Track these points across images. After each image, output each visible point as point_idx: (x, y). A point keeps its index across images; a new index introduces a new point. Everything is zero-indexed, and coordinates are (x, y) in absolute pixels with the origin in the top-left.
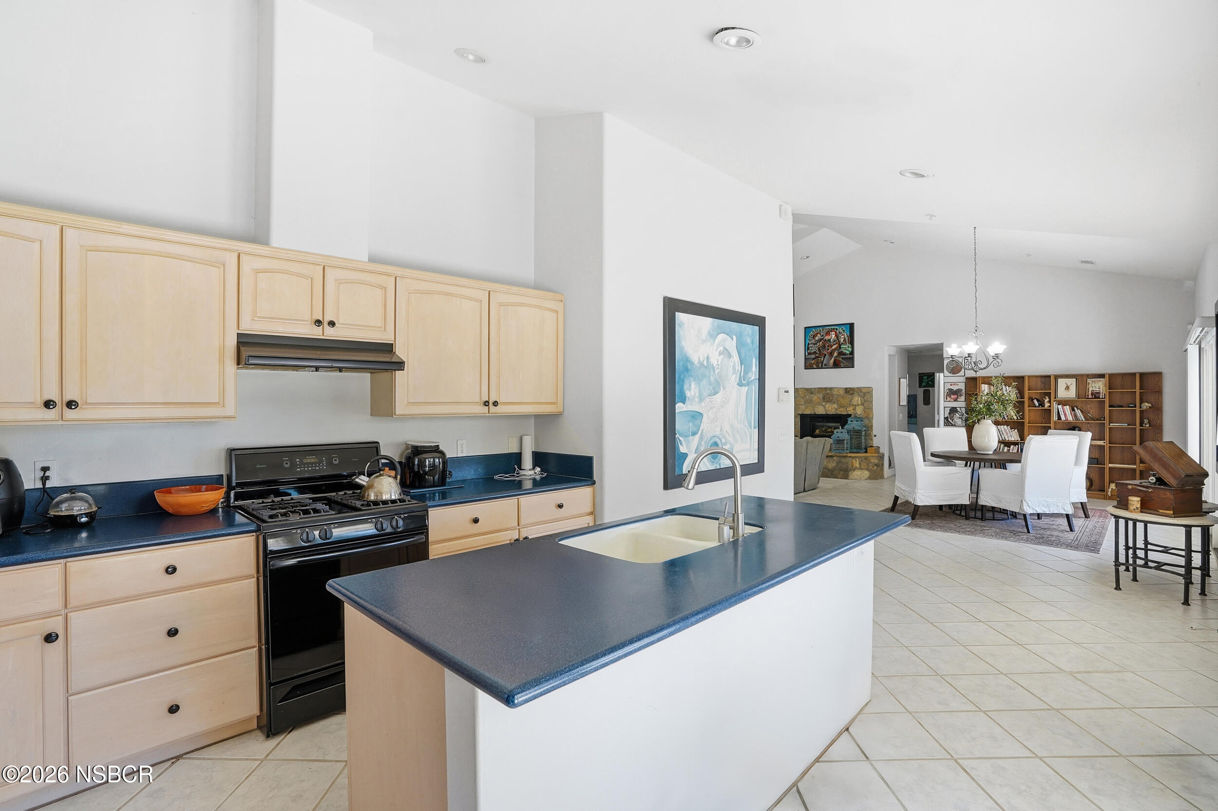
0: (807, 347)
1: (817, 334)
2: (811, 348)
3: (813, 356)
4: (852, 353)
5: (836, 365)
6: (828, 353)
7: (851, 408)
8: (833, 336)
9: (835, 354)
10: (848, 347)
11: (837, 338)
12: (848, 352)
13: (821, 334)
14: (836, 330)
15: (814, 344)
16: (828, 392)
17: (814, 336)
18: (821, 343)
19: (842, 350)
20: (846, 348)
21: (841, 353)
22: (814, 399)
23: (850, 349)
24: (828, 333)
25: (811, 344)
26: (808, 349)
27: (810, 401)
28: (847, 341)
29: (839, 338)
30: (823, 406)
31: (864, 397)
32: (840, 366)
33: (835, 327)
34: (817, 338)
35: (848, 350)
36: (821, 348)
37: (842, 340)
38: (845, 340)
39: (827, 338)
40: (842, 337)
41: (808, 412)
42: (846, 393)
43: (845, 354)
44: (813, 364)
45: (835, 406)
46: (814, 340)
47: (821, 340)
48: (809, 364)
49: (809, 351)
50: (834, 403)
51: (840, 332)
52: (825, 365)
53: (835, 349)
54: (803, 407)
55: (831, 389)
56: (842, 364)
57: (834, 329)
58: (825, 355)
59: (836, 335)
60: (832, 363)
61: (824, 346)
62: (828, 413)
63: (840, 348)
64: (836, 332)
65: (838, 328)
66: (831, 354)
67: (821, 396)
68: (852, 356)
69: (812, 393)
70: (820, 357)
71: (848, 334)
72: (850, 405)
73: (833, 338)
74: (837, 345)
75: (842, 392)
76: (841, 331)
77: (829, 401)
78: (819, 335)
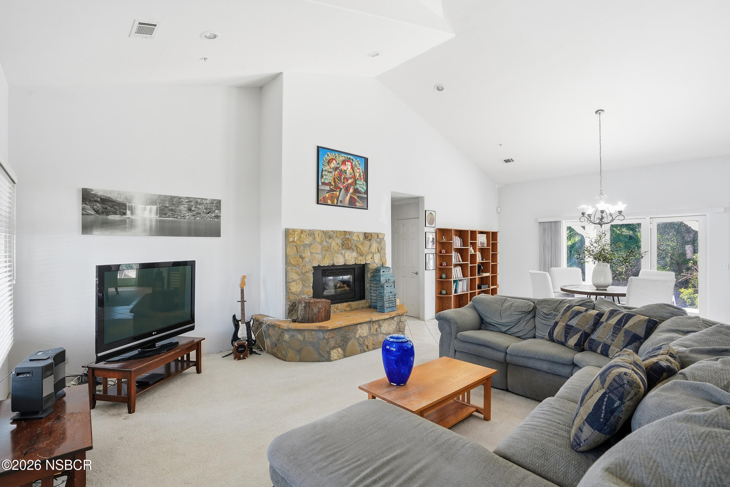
0: (319, 175)
1: (333, 159)
2: (324, 177)
3: (327, 188)
4: (366, 192)
5: (352, 204)
6: (344, 187)
7: (370, 256)
8: (349, 167)
9: (351, 190)
10: (363, 184)
11: (353, 171)
12: (363, 191)
13: (336, 161)
14: (351, 161)
15: (328, 172)
16: (348, 236)
17: (329, 162)
18: (337, 172)
19: (357, 186)
20: (361, 185)
21: (356, 191)
22: (332, 246)
23: (365, 188)
24: (344, 163)
25: (326, 170)
26: (322, 177)
27: (327, 249)
28: (362, 177)
29: (355, 171)
30: (341, 254)
31: (380, 243)
32: (356, 205)
33: (351, 157)
34: (333, 165)
35: (363, 188)
36: (337, 180)
37: (358, 174)
38: (360, 175)
39: (343, 168)
40: (358, 171)
41: (326, 263)
42: (366, 239)
43: (359, 192)
44: (328, 198)
45: (354, 254)
46: (328, 167)
47: (336, 169)
48: (323, 197)
49: (323, 180)
50: (353, 250)
51: (355, 165)
52: (341, 202)
53: (351, 184)
54: (320, 256)
55: (350, 233)
56: (357, 204)
57: (350, 158)
58: (341, 189)
59: (352, 168)
60: (348, 200)
61: (340, 178)
62: (348, 264)
63: (356, 184)
64: (352, 163)
65: (354, 159)
66: (347, 189)
67: (339, 241)
68: (366, 196)
69: (330, 237)
70: (335, 191)
71: (363, 169)
72: (368, 254)
73: (349, 170)
74: (353, 179)
75: (362, 237)
76: (357, 163)
77: (349, 248)
78: (334, 161)
